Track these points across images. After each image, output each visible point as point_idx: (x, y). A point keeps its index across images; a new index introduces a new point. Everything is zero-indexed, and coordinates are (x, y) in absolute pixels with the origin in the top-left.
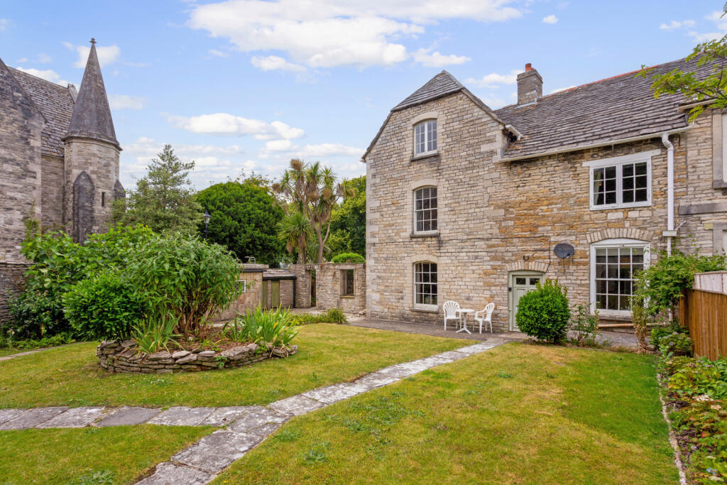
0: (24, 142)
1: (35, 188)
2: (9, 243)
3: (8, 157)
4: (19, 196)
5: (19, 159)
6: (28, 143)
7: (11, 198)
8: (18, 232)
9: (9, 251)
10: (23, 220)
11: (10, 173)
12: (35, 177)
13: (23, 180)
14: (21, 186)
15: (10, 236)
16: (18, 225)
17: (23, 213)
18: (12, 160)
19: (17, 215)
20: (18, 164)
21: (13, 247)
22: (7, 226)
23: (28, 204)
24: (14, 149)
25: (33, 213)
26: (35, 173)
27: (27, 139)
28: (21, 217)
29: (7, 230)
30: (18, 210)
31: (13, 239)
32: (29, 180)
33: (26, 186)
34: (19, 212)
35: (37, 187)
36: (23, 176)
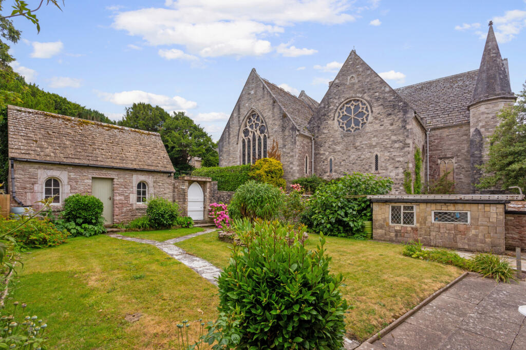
0: (403, 128)
1: (409, 153)
2: (397, 186)
3: (396, 139)
4: (401, 159)
5: (401, 139)
6: (405, 128)
7: (398, 161)
8: (401, 179)
9: (397, 190)
10: (403, 173)
11: (398, 148)
12: (409, 147)
13: (403, 150)
14: (402, 154)
15: (397, 182)
16: (401, 176)
17: (403, 169)
18: (398, 141)
19: (401, 170)
20: (401, 142)
21: (399, 188)
22: (397, 177)
23: (406, 163)
24: (399, 134)
25: (408, 168)
26: (409, 144)
27: (405, 126)
28: (402, 171)
29: (396, 179)
30: (401, 167)
31: (399, 184)
32: (407, 149)
33: (405, 153)
34: (401, 169)
35: (410, 152)
36: (404, 148)
